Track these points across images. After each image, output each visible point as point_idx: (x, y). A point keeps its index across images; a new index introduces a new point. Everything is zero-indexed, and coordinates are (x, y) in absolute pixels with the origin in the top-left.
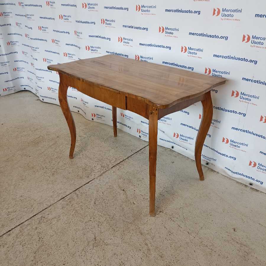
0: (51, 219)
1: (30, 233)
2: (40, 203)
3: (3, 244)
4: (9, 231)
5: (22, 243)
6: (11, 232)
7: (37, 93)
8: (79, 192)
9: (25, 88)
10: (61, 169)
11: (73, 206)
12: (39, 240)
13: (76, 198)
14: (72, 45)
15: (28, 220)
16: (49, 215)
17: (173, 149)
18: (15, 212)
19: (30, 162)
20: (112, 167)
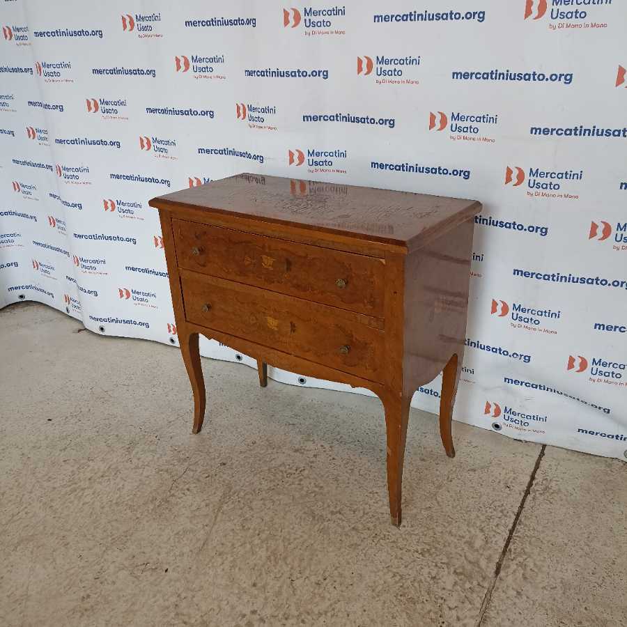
7: (71, 308)
9: (21, 297)
10: (320, 614)
14: (222, 152)
19: (179, 596)
20: (497, 572)
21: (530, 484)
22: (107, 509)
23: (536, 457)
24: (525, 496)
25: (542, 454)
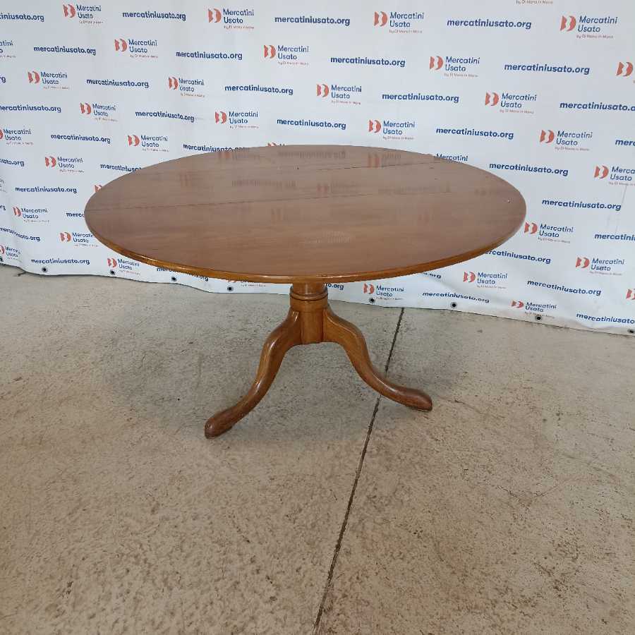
0: (391, 495)
1: (386, 533)
2: (330, 477)
3: (358, 572)
4: (338, 547)
5: (394, 555)
6: (343, 547)
7: (5, 257)
8: (380, 431)
10: (288, 403)
11: (403, 458)
12: (419, 537)
13: (389, 443)
15: (347, 514)
16: (379, 490)
17: (455, 309)
18: (300, 510)
19: (194, 409)
20: (387, 370)
21: (398, 328)
22: (116, 377)
23: (399, 314)
24: (396, 333)
25: (402, 313)
